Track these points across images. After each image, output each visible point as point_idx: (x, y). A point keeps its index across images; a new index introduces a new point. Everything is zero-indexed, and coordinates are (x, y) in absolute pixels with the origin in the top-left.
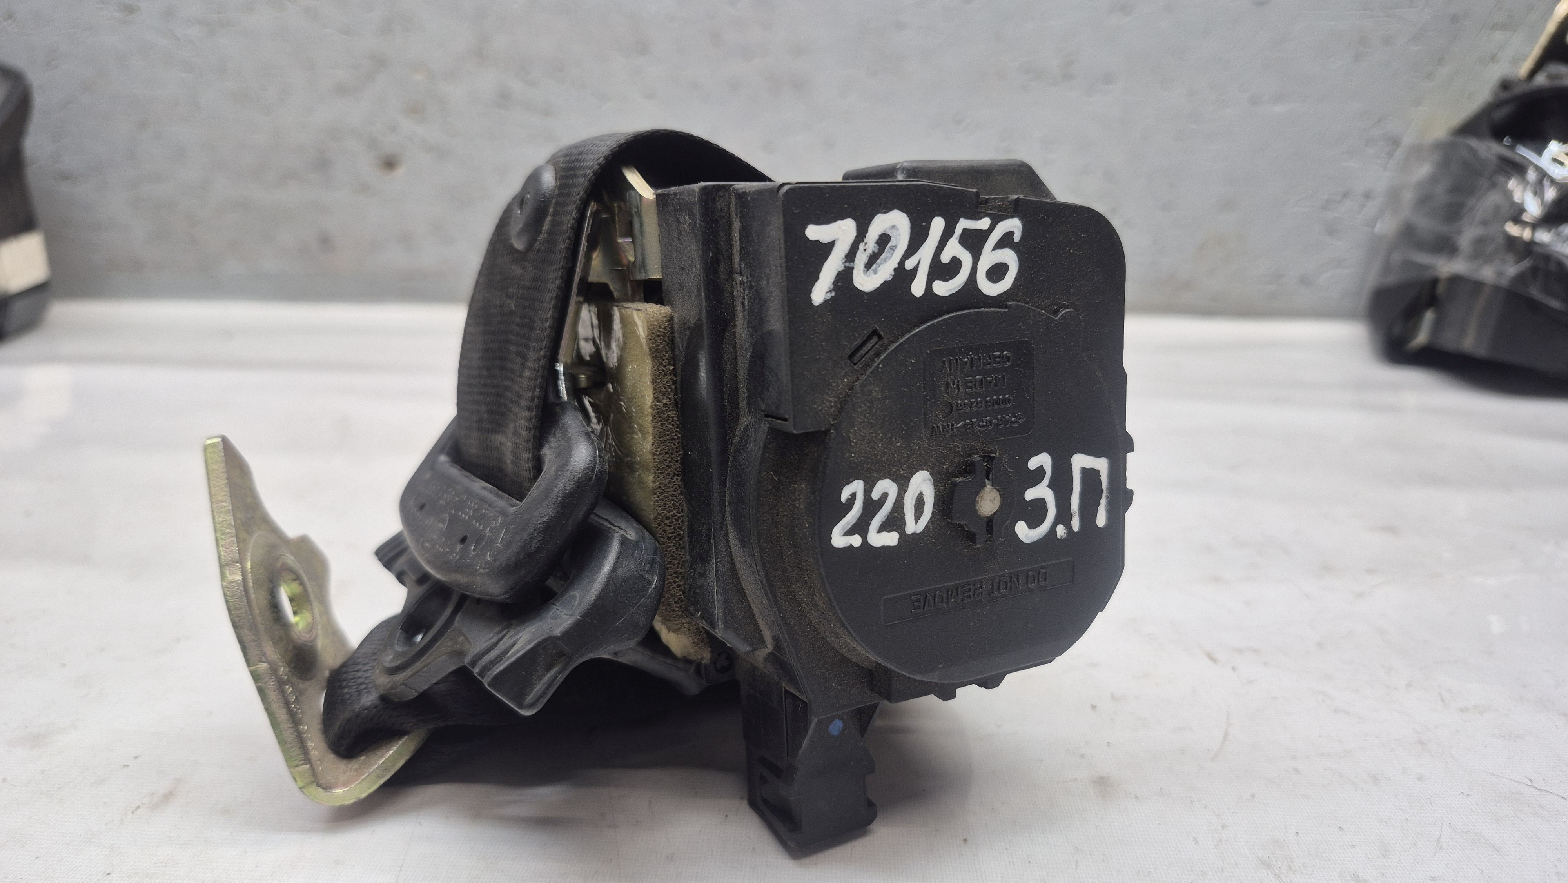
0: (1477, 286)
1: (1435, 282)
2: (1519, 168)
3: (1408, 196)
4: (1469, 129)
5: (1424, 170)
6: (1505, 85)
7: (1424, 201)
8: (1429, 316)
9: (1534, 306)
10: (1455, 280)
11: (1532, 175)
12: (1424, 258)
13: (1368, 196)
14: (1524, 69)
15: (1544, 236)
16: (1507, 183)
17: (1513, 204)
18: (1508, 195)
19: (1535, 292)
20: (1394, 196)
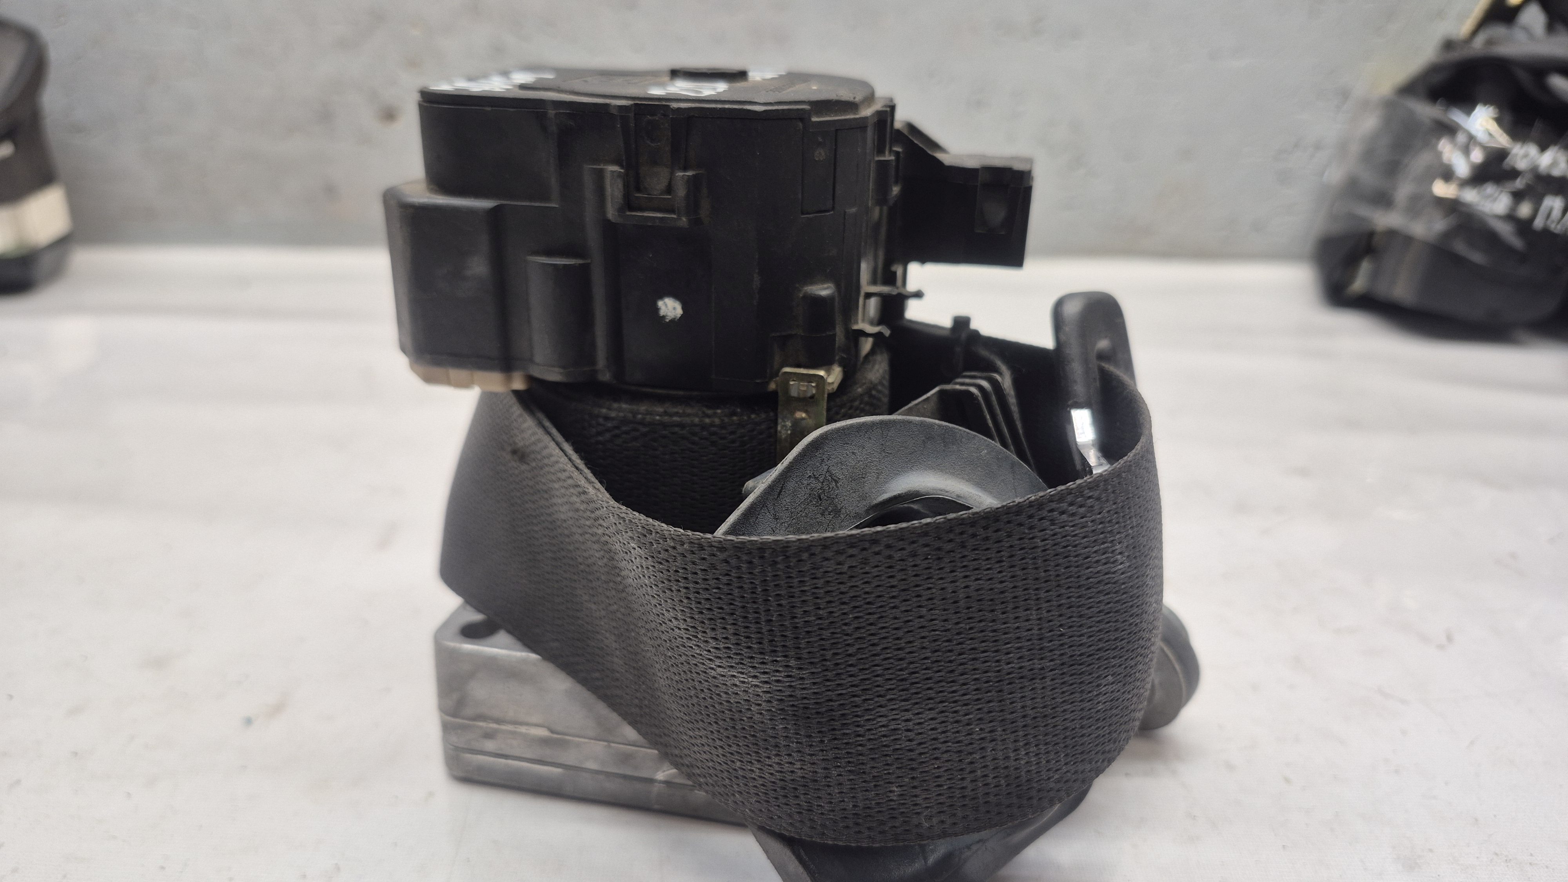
0: (1408, 240)
1: (1371, 234)
2: (1450, 130)
3: (1355, 148)
4: (1409, 89)
5: (1370, 123)
6: (1449, 45)
7: (1368, 155)
8: (1365, 267)
9: (1458, 260)
10: (1392, 234)
11: (1461, 138)
12: (1363, 211)
13: (1318, 147)
14: (1466, 27)
15: (1470, 196)
16: (1437, 144)
17: (1442, 162)
18: (1439, 155)
19: (1460, 247)
20: (1342, 147)
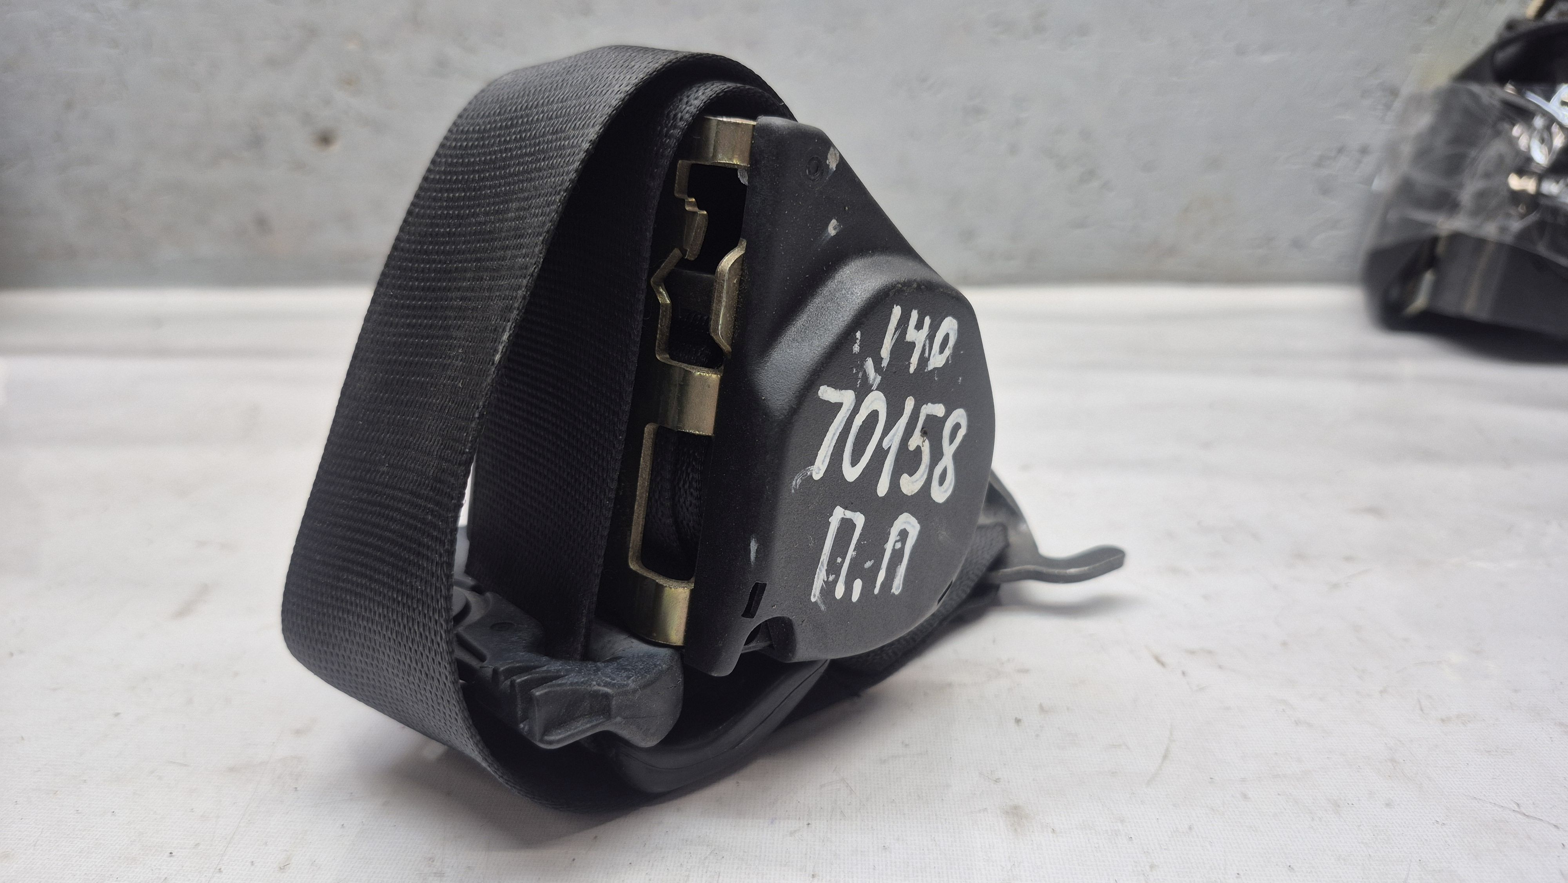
0: (1480, 243)
1: (1434, 240)
2: (1524, 114)
3: (1407, 150)
4: (1471, 73)
5: (1424, 121)
6: (1511, 25)
7: (1422, 154)
8: (1428, 278)
9: (1540, 263)
10: (1456, 237)
11: (1539, 122)
12: (1422, 216)
13: (1364, 151)
14: (1531, 9)
15: (1551, 188)
16: (1512, 129)
17: (1518, 152)
18: (1512, 142)
19: (1542, 249)
20: (1391, 151)
